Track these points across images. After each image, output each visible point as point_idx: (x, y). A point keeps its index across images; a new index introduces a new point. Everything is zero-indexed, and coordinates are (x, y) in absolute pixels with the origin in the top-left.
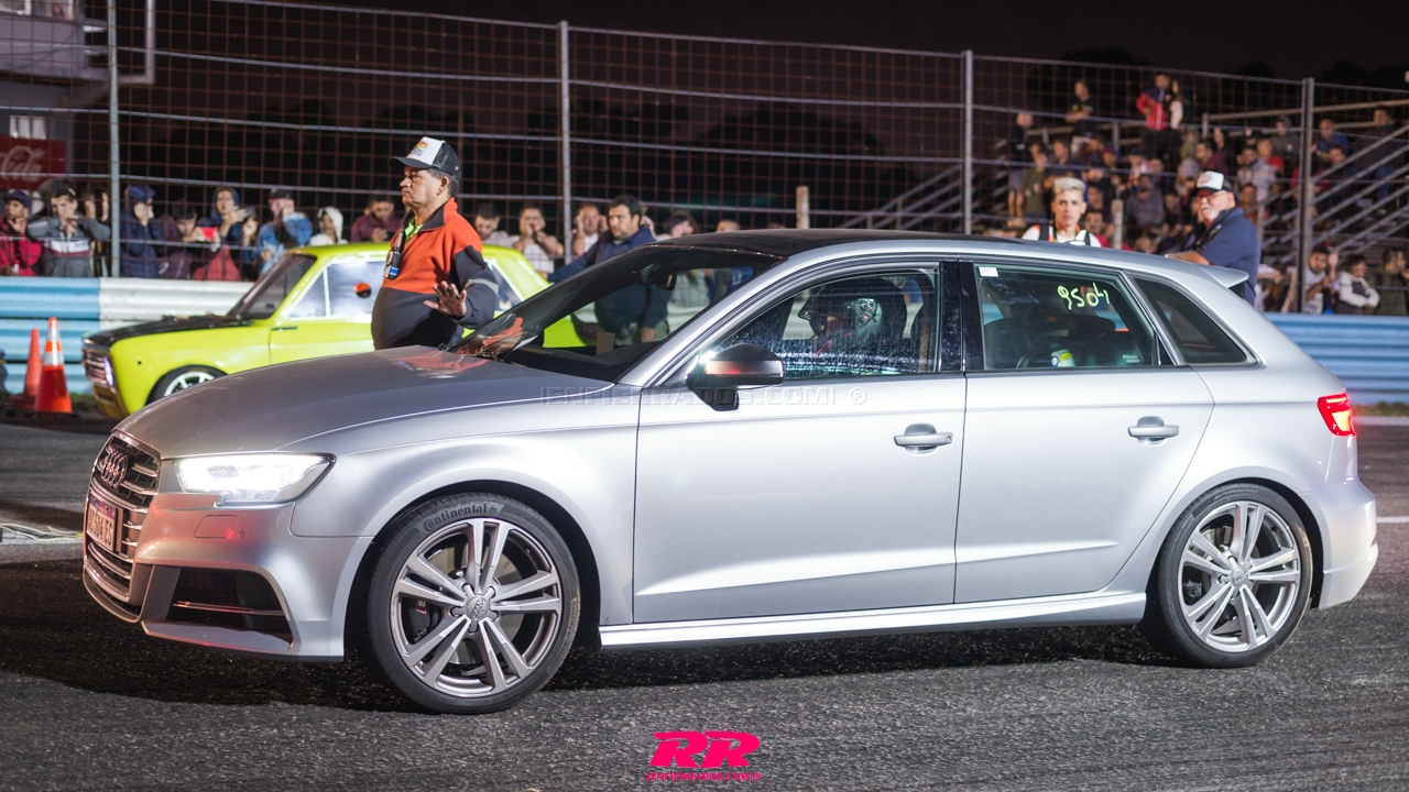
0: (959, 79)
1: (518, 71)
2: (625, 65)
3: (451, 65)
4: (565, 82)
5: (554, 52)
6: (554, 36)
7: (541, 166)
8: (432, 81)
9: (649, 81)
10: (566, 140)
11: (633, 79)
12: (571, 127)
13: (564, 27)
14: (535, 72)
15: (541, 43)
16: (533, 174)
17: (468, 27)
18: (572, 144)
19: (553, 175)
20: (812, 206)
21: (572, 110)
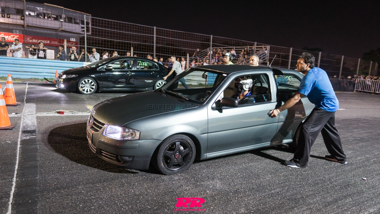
0: (210, 39)
1: (148, 33)
2: (164, 34)
3: (138, 32)
4: (155, 36)
5: (153, 31)
6: (153, 29)
7: (151, 48)
8: (135, 34)
9: (167, 37)
10: (155, 45)
11: (165, 36)
12: (156, 43)
13: (155, 28)
14: (150, 34)
17: (141, 26)
19: (153, 50)
20: (189, 56)
21: (156, 40)
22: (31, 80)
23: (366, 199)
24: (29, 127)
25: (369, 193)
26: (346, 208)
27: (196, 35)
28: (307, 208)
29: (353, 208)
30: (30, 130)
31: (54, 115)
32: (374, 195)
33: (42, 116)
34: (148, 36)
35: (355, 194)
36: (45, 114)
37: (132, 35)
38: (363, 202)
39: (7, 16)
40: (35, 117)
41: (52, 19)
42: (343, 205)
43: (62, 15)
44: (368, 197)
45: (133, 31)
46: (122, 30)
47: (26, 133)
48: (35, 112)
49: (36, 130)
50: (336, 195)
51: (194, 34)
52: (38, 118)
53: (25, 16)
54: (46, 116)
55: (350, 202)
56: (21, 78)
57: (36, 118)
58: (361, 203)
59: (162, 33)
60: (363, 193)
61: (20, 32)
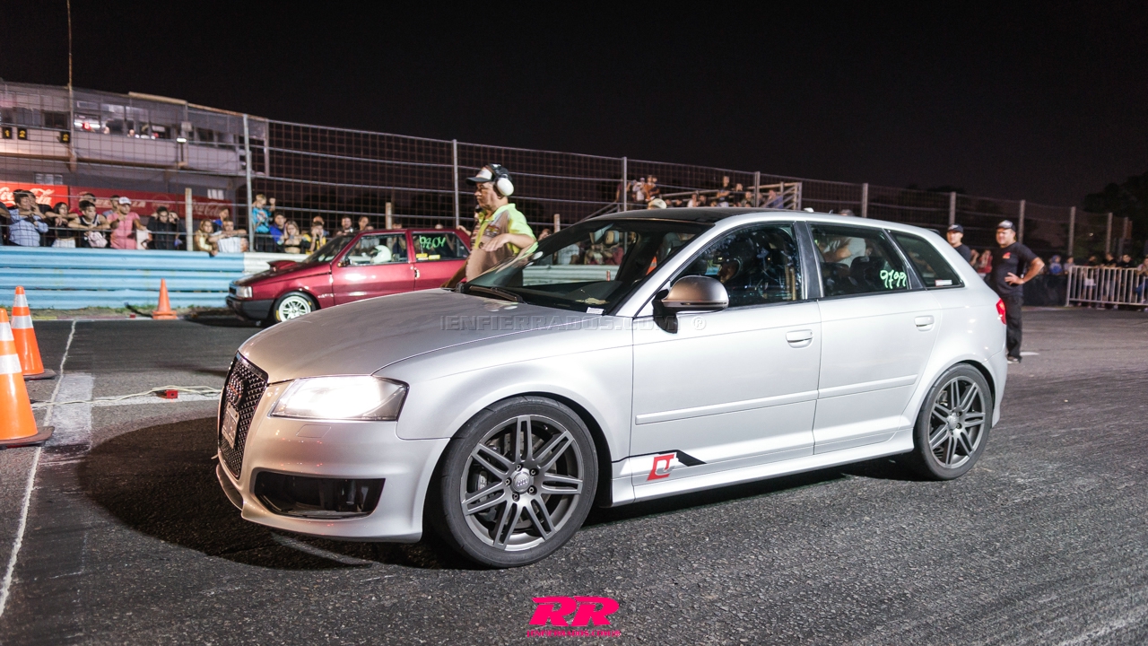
0: (621, 169)
1: (435, 161)
2: (482, 160)
3: (405, 158)
4: (456, 167)
5: (450, 153)
6: (450, 146)
7: (445, 203)
8: (396, 165)
10: (457, 192)
12: (459, 187)
13: (455, 143)
14: (442, 162)
15: (445, 149)
16: (443, 207)
17: (412, 141)
18: (460, 195)
19: (451, 208)
20: (561, 222)
21: (459, 179)
22: (85, 312)
23: (1103, 592)
24: (68, 437)
25: (1112, 576)
26: (1039, 621)
27: (580, 158)
28: (915, 623)
29: (1062, 620)
30: (68, 445)
31: (146, 402)
32: (1127, 580)
33: (110, 404)
34: (434, 168)
35: (1068, 582)
36: (118, 401)
37: (386, 166)
38: (1092, 602)
39: (19, 134)
40: (89, 410)
41: (153, 137)
42: (1031, 613)
43: (180, 125)
44: (1108, 587)
45: (390, 156)
46: (357, 153)
47: (57, 453)
48: (89, 397)
49: (88, 443)
50: (1007, 586)
51: (574, 157)
52: (95, 410)
53: (72, 131)
54: (123, 406)
55: (1051, 602)
56: (56, 308)
57: (92, 412)
58: (1086, 604)
59: (478, 156)
60: (1093, 576)
61: (56, 179)
